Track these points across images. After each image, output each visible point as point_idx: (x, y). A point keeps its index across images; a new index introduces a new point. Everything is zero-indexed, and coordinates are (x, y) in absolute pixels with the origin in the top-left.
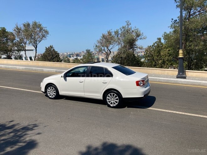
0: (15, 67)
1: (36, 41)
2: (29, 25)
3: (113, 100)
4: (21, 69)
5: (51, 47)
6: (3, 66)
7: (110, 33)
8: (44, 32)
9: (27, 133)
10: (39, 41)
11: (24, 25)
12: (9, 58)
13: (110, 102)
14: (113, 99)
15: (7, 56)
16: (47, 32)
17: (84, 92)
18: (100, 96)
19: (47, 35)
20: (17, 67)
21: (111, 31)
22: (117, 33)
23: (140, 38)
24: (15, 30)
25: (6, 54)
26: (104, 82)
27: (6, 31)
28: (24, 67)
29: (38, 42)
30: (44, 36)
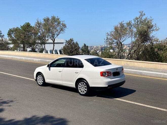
0: (33, 59)
1: (54, 35)
2: (48, 19)
3: (82, 89)
4: (37, 61)
5: (71, 40)
6: (24, 58)
7: (122, 25)
8: (61, 26)
9: (3, 105)
10: (57, 34)
11: (44, 20)
12: (33, 50)
13: (80, 90)
14: (83, 87)
15: (32, 49)
16: (64, 26)
17: (62, 80)
18: (73, 85)
19: (65, 29)
20: (34, 59)
21: (123, 23)
22: (129, 24)
23: (152, 29)
24: (36, 25)
25: (31, 47)
26: (77, 72)
27: (31, 25)
28: (40, 60)
29: (56, 36)
30: (62, 30)
